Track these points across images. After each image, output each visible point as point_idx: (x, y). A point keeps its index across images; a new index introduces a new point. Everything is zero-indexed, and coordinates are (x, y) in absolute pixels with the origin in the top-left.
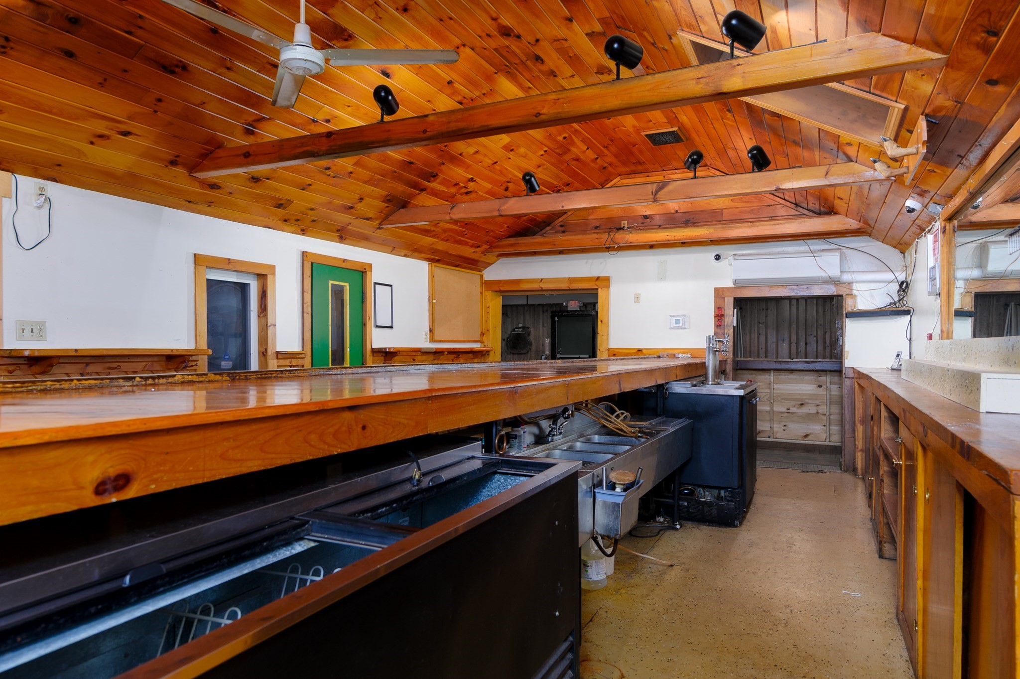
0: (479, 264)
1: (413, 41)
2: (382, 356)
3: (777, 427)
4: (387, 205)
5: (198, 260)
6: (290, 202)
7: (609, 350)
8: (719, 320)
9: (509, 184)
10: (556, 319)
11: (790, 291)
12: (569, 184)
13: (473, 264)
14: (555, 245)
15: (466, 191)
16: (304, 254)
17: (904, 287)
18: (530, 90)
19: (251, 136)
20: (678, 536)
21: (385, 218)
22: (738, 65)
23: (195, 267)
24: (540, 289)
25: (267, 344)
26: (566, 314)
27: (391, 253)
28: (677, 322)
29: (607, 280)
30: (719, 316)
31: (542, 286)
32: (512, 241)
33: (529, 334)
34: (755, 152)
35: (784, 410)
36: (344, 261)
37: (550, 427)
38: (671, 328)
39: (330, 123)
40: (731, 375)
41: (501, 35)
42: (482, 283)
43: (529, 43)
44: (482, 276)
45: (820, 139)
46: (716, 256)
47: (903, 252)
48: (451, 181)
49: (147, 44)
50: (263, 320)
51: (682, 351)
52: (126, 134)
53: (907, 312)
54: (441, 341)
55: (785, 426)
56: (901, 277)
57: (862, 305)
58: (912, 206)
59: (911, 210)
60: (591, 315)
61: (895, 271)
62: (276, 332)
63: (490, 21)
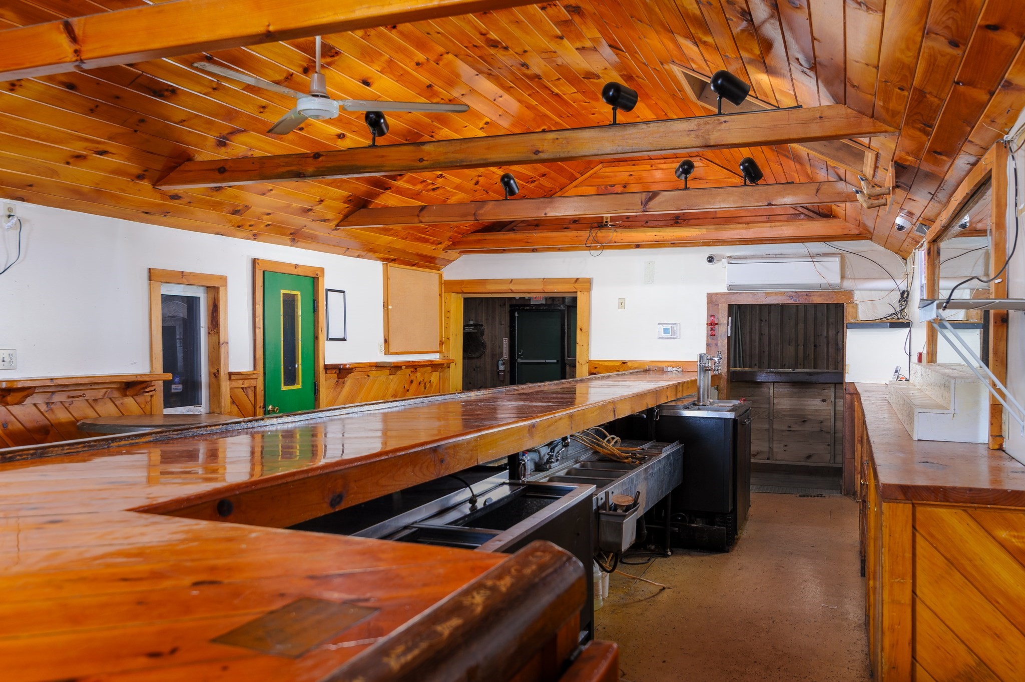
0: (437, 261)
1: (397, 53)
2: (335, 373)
3: (777, 447)
4: (347, 205)
5: (152, 275)
6: (247, 208)
7: (589, 362)
8: (712, 329)
9: (480, 178)
10: (516, 315)
11: (787, 298)
12: (545, 175)
13: (429, 262)
14: (528, 242)
15: (433, 187)
16: (255, 262)
17: (905, 296)
18: (512, 89)
19: (223, 148)
20: (670, 562)
21: (345, 220)
22: (725, 122)
23: (150, 283)
24: (510, 291)
25: (219, 364)
26: (528, 308)
27: (344, 254)
28: (666, 331)
29: (589, 281)
30: (712, 325)
31: (512, 288)
32: (478, 236)
33: (482, 334)
34: (746, 164)
35: (785, 428)
36: (296, 267)
37: (548, 455)
38: (660, 338)
39: (303, 131)
40: (725, 390)
41: (488, 46)
42: (441, 284)
43: (516, 53)
44: (441, 275)
45: (809, 159)
46: (709, 257)
47: (905, 259)
48: (418, 179)
49: (144, 74)
50: (214, 338)
51: (672, 363)
52: (103, 153)
53: (907, 325)
54: (397, 353)
55: (786, 446)
56: (903, 287)
57: (864, 314)
58: (901, 224)
59: (901, 228)
60: (560, 310)
61: (897, 278)
62: (228, 350)
63: (479, 36)
